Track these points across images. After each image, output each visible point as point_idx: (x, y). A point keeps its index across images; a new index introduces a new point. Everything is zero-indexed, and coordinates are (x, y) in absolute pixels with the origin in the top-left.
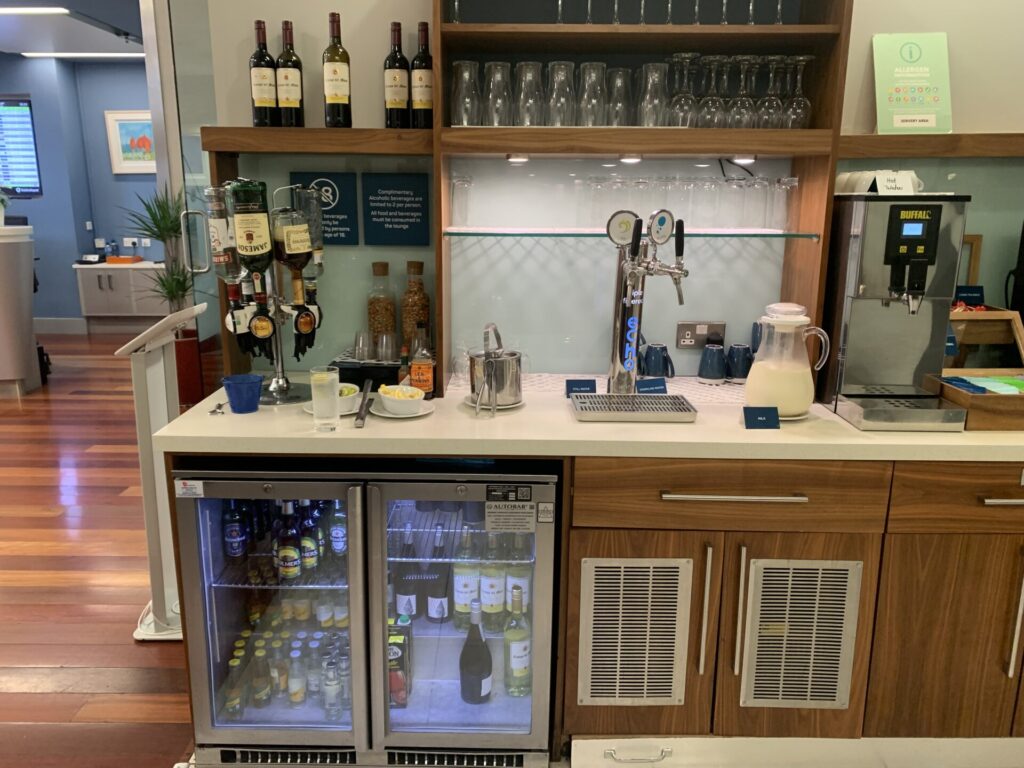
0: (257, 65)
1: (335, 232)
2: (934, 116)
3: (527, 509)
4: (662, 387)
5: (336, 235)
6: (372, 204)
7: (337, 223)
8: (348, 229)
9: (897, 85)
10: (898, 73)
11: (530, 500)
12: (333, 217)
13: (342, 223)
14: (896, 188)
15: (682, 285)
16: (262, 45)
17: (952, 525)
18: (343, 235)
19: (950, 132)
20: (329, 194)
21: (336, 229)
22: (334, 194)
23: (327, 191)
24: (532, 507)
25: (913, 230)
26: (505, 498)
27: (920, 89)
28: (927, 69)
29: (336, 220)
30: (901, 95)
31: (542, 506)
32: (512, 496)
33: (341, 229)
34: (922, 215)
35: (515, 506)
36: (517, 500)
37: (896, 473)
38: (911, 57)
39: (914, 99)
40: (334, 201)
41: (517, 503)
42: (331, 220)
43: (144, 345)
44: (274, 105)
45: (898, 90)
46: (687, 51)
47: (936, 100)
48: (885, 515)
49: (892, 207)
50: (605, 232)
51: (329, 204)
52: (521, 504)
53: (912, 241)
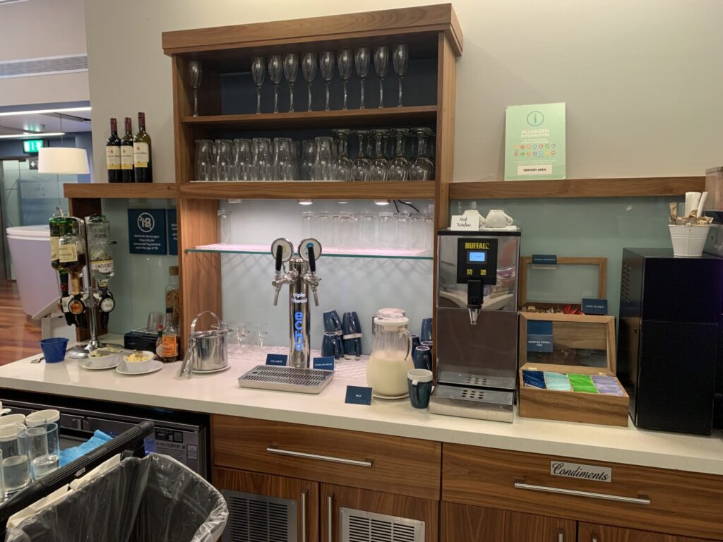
0: (109, 144)
1: (152, 246)
2: (551, 166)
3: (181, 449)
4: (331, 364)
5: (153, 248)
6: (173, 229)
7: (153, 240)
8: (160, 245)
9: (522, 143)
10: (524, 134)
11: (182, 442)
12: (151, 236)
13: (156, 241)
14: (466, 225)
15: (317, 292)
16: (115, 132)
17: (493, 501)
18: (157, 248)
19: (564, 178)
20: (149, 223)
21: (152, 244)
22: (152, 222)
23: (148, 221)
24: (184, 447)
25: (478, 257)
26: (167, 439)
27: (541, 146)
28: (547, 131)
29: (153, 239)
30: (526, 151)
31: (190, 448)
32: (171, 437)
33: (156, 244)
34: (482, 246)
35: (173, 445)
36: (174, 441)
37: (444, 452)
38: (535, 122)
39: (535, 154)
40: (151, 227)
41: (174, 443)
42: (150, 238)
43: (50, 314)
44: (118, 168)
45: (522, 147)
46: (342, 128)
47: (553, 153)
48: (439, 485)
49: (459, 240)
50: (270, 251)
51: (149, 229)
52: (177, 444)
53: (476, 266)
